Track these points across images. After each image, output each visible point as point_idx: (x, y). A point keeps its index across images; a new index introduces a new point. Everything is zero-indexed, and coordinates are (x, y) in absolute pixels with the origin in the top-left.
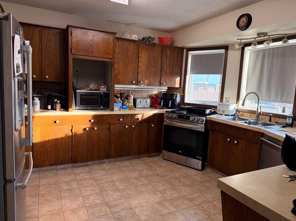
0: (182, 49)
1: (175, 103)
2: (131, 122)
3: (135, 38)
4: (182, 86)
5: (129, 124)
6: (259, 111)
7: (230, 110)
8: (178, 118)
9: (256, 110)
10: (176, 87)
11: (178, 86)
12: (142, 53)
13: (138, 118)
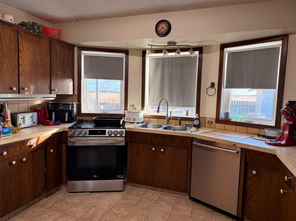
0: (72, 46)
1: (73, 116)
2: (21, 154)
3: (11, 20)
4: (76, 93)
5: (16, 158)
6: (169, 115)
7: (140, 118)
8: (89, 135)
9: (166, 115)
10: (70, 94)
11: (72, 93)
12: (24, 45)
13: (31, 144)
